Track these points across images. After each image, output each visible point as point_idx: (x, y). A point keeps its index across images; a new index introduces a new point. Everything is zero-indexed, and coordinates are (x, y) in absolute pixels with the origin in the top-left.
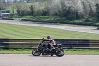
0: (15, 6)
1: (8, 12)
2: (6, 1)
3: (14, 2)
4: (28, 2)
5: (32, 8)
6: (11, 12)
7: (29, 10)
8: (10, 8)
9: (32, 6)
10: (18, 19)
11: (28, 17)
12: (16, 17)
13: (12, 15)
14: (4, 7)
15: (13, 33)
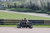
1: (3, 6)
2: (2, 1)
3: (6, 1)
4: (13, 1)
5: (15, 4)
7: (14, 5)
9: (15, 3)
10: (8, 10)
11: (13, 9)
12: (7, 9)
14: (1, 4)
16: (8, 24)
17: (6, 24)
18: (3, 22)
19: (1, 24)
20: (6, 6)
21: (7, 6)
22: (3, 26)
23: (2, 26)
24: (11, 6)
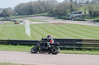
0: (87, 7)
1: (80, 13)
2: (78, 3)
3: (86, 3)
6: (83, 13)
8: (82, 10)
10: (90, 20)
12: (88, 18)
13: (84, 16)
14: (76, 9)
15: (86, 34)
16: (91, 49)
17: (88, 49)
18: (81, 44)
19: (77, 49)
20: (85, 13)
21: (87, 13)
22: (81, 52)
23: (79, 52)
24: (96, 12)
